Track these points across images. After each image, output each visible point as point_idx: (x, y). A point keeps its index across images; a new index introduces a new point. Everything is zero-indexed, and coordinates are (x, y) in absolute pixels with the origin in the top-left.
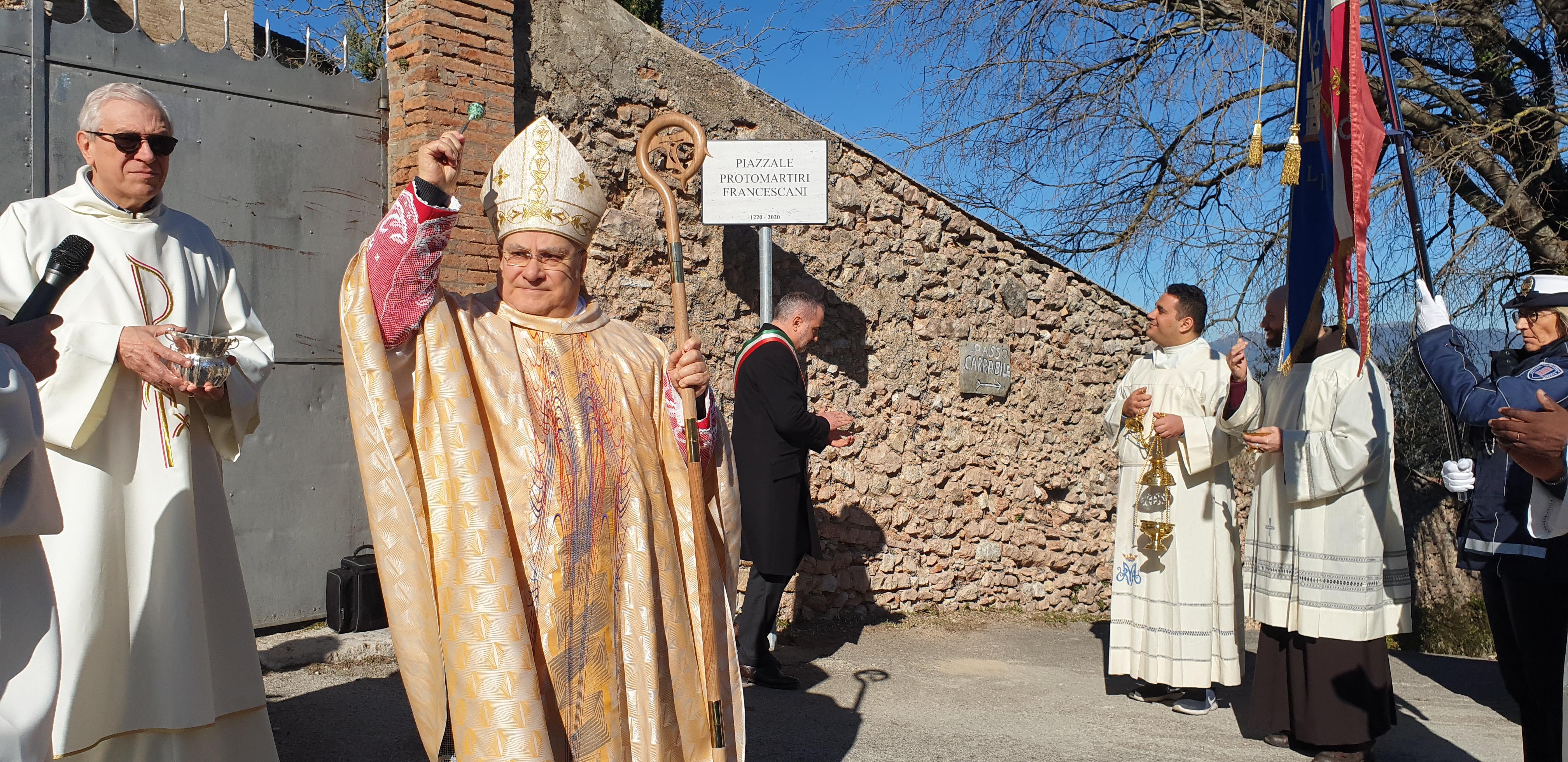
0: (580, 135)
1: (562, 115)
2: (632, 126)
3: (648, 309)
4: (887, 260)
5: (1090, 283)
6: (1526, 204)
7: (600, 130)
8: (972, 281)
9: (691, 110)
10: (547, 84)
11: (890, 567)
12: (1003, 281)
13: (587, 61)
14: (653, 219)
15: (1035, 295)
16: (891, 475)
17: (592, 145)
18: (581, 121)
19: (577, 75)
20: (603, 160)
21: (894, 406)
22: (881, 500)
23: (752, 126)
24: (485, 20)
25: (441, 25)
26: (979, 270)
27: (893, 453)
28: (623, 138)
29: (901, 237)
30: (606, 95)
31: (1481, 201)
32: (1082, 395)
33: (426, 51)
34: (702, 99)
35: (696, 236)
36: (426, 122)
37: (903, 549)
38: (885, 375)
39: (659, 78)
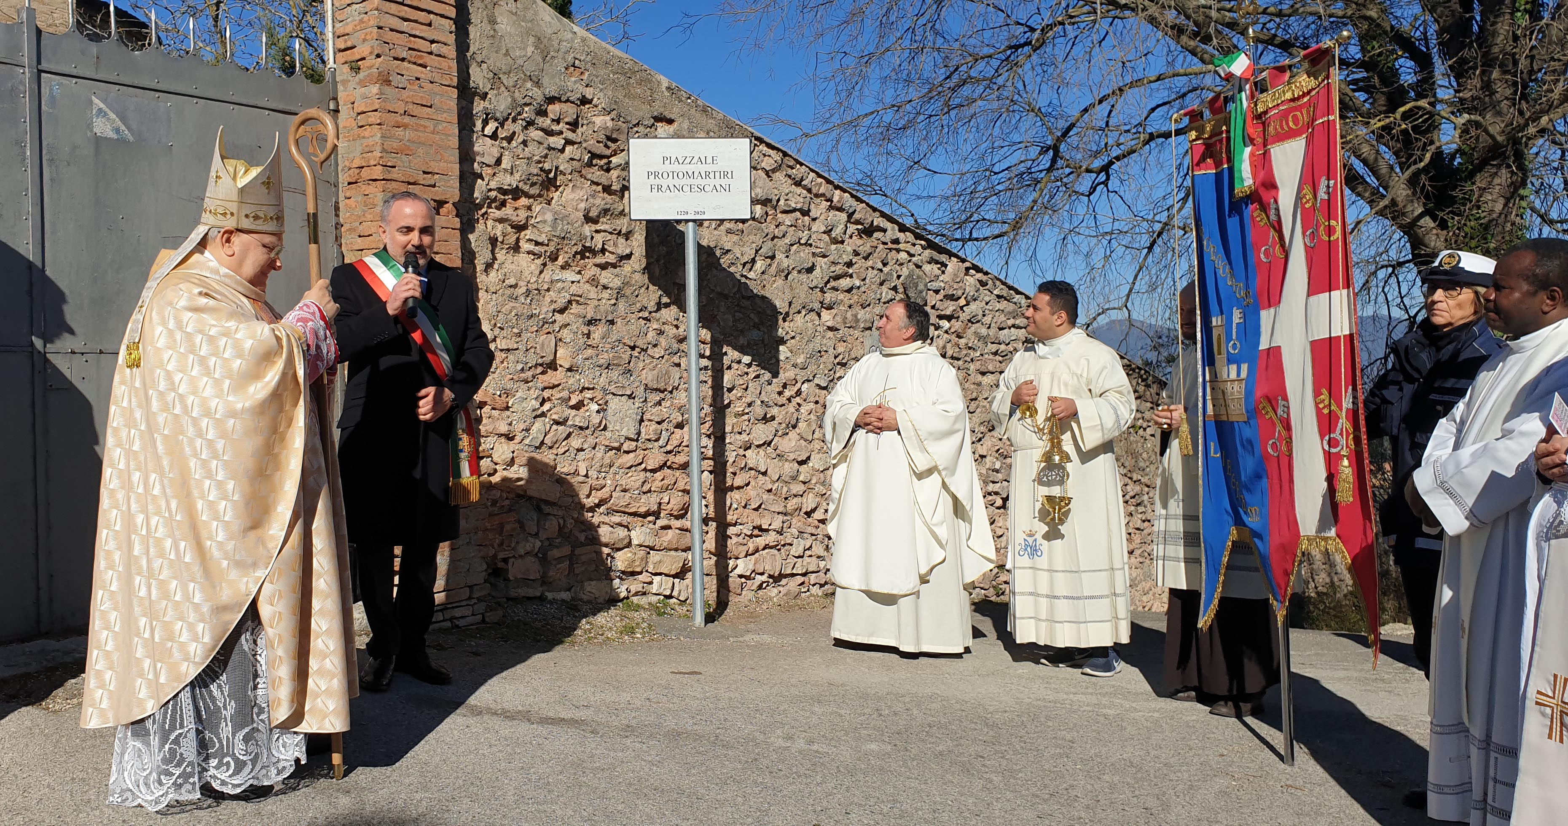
0: (514, 133)
1: (498, 115)
2: (561, 124)
3: (577, 302)
4: (796, 252)
5: (986, 273)
6: (1408, 195)
7: (531, 128)
8: (876, 272)
9: (615, 107)
10: (484, 84)
11: (800, 552)
12: (905, 272)
13: (520, 62)
14: (580, 215)
15: (935, 285)
16: (801, 463)
17: (525, 143)
18: (514, 120)
19: (511, 75)
20: (535, 158)
21: (804, 395)
22: (792, 486)
23: (670, 122)
24: (430, 25)
25: (392, 30)
26: (882, 262)
27: (802, 441)
28: (552, 136)
29: (809, 230)
30: (538, 95)
31: (1365, 191)
32: (979, 384)
33: (378, 56)
34: (625, 96)
35: (620, 231)
36: (379, 124)
37: (812, 535)
38: (795, 366)
39: (585, 77)
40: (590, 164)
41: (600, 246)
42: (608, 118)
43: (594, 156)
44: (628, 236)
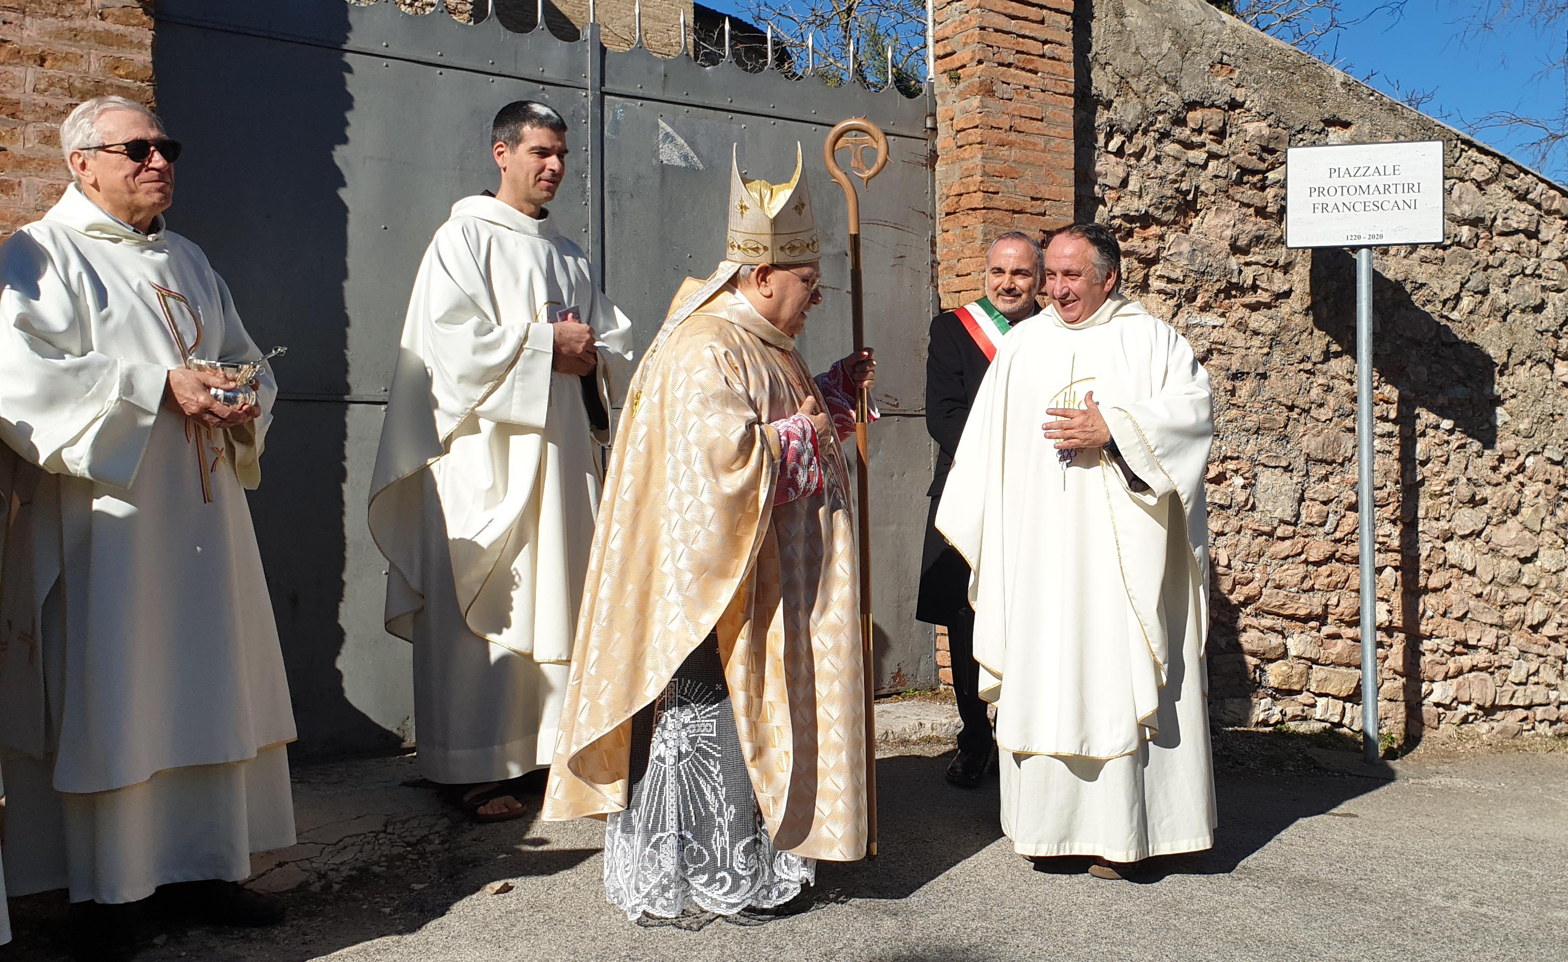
0: (1144, 148)
1: (1125, 127)
2: (1204, 134)
3: (1220, 351)
4: (1519, 285)
7: (1166, 142)
9: (1273, 110)
10: (1108, 90)
11: (1522, 676)
13: (1153, 61)
14: (1226, 244)
16: (1525, 561)
17: (1157, 159)
18: (1145, 132)
19: (1142, 78)
20: (1170, 177)
21: (1528, 472)
22: (1511, 591)
23: (1346, 125)
24: (1042, 22)
25: (996, 31)
27: (1526, 533)
28: (1193, 149)
29: (1538, 256)
30: (1174, 99)
33: (980, 62)
34: (1286, 97)
35: (1277, 263)
36: (981, 143)
37: (1540, 656)
38: (1516, 433)
39: (1235, 75)
40: (1239, 182)
41: (1249, 282)
42: (1264, 124)
43: (1244, 171)
44: (1287, 268)
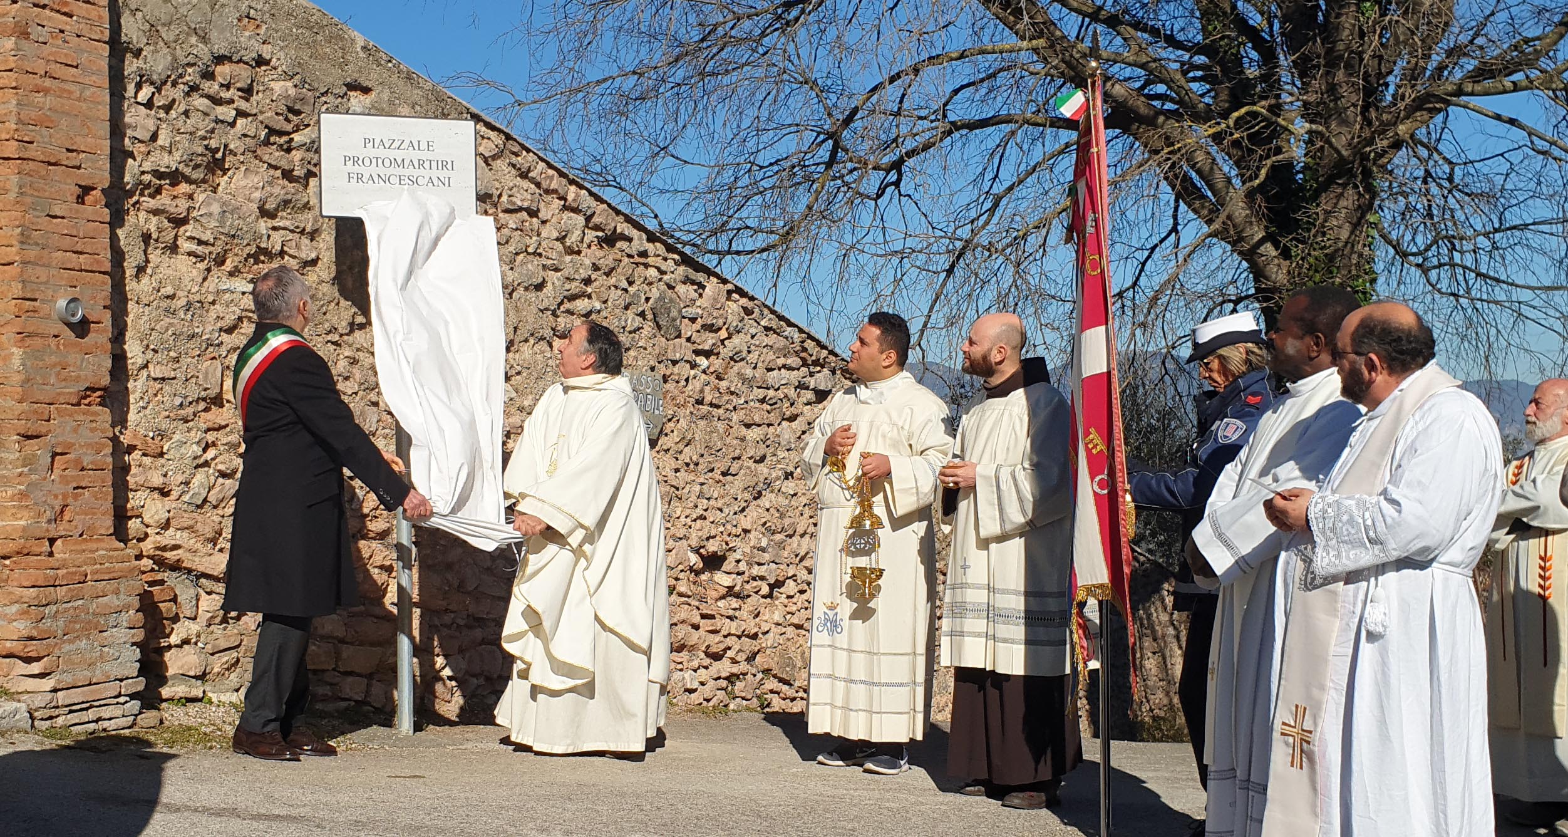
0: (174, 101)
1: (155, 77)
2: (232, 91)
4: (523, 263)
5: (752, 299)
7: (195, 95)
8: (620, 292)
9: (299, 70)
10: (138, 38)
12: (654, 293)
13: (183, 10)
14: (254, 207)
15: (691, 312)
17: (186, 113)
18: (174, 84)
19: (172, 27)
20: (199, 133)
23: (366, 90)
26: (627, 279)
28: (221, 105)
29: (538, 235)
30: (204, 52)
32: (743, 439)
33: (14, 2)
34: (311, 57)
35: (304, 229)
36: (15, 88)
38: (521, 409)
39: (262, 31)
40: (267, 143)
41: (278, 248)
42: (290, 84)
43: (272, 131)
44: (313, 235)
